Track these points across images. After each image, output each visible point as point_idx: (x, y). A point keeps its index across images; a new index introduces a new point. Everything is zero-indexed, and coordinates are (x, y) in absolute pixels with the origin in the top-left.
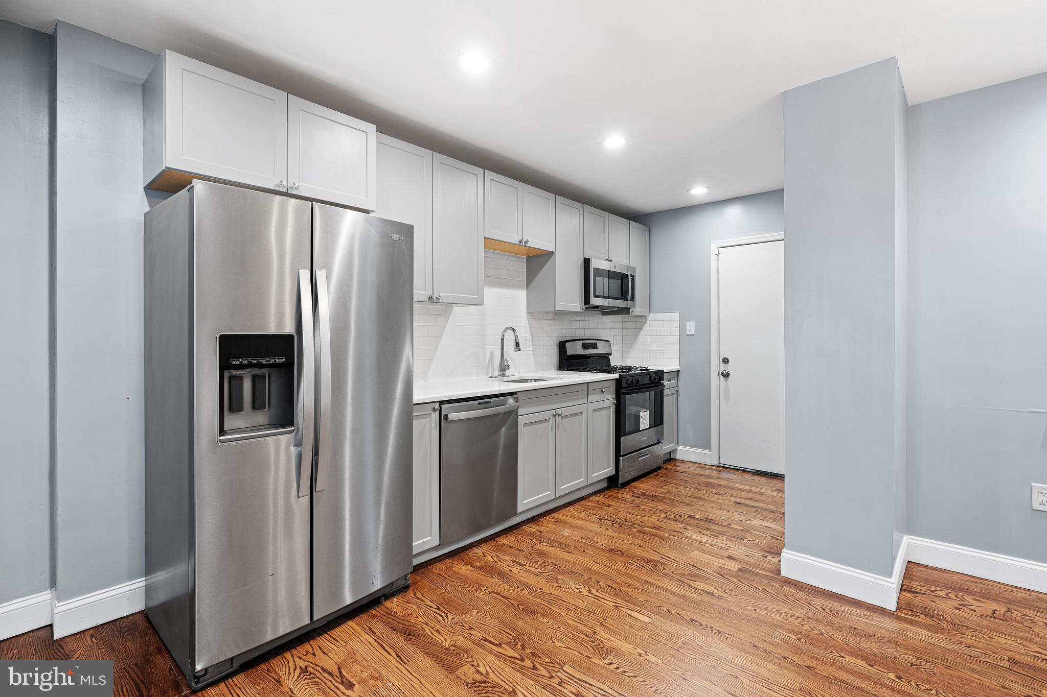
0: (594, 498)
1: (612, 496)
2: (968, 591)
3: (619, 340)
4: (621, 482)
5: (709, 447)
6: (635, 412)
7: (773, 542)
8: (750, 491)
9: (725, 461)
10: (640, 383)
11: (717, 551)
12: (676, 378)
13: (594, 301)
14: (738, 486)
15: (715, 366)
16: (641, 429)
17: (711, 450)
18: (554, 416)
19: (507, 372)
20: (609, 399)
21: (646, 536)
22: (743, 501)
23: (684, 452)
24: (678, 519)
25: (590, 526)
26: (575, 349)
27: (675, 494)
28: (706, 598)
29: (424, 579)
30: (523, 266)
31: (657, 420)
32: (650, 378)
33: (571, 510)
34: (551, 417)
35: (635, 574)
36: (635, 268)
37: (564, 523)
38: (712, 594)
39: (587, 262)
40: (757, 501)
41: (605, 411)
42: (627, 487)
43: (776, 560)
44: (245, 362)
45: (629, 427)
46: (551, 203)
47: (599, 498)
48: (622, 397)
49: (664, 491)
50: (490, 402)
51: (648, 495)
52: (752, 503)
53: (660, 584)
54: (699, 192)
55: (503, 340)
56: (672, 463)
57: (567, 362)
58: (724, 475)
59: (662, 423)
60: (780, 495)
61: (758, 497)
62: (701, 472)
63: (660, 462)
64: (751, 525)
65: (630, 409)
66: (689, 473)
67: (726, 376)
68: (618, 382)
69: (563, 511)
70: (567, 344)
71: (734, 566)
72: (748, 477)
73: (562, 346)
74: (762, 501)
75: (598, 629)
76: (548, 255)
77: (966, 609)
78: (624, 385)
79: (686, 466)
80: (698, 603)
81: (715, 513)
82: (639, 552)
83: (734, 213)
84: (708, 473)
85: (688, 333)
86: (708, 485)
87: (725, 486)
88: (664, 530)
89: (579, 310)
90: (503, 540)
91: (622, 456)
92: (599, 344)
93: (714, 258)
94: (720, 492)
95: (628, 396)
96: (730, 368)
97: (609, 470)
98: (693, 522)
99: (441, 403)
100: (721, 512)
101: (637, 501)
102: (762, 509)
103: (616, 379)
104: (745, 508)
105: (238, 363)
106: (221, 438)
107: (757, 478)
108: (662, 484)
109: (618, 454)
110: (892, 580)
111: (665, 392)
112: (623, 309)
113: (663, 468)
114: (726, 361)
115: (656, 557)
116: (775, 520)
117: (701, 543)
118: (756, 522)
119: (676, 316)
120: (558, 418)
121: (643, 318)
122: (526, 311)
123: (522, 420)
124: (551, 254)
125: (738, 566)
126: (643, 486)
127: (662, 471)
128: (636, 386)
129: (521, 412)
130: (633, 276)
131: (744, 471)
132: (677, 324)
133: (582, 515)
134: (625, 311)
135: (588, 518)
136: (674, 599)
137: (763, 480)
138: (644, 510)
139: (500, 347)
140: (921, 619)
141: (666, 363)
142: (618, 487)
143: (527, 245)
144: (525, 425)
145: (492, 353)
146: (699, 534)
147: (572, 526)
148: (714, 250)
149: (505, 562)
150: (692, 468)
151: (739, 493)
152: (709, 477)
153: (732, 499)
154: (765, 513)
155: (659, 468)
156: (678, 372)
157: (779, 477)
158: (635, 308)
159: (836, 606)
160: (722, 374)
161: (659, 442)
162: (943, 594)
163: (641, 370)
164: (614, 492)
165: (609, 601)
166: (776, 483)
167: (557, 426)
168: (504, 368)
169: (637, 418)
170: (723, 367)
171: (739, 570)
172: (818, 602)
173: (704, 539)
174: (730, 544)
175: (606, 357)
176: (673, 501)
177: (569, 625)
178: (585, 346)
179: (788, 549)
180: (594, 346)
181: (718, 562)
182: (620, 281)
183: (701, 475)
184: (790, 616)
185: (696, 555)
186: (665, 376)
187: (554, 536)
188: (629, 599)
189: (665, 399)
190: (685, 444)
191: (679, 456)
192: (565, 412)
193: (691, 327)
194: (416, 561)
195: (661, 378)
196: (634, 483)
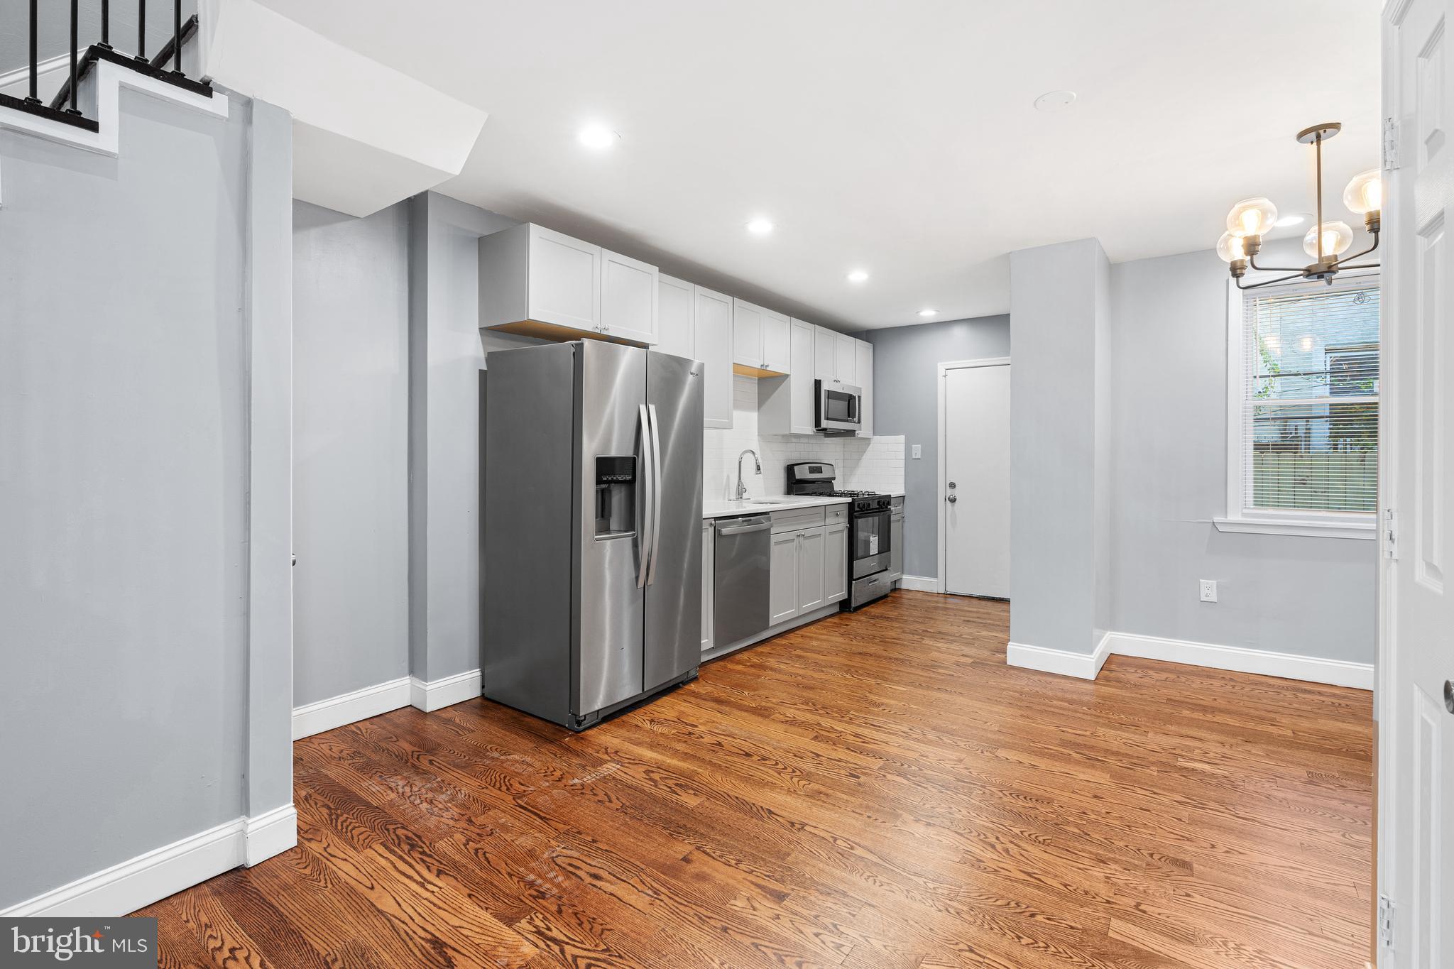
0: (829, 620)
1: (846, 618)
2: (1151, 668)
3: (841, 464)
4: (853, 605)
5: (936, 576)
6: (865, 537)
7: (999, 645)
8: (977, 612)
9: (951, 590)
10: (871, 508)
11: (952, 652)
12: (902, 504)
13: (824, 424)
14: (966, 608)
15: (942, 492)
16: (871, 554)
17: (937, 577)
18: (798, 536)
19: (745, 495)
20: (842, 523)
21: (889, 644)
22: (972, 619)
23: (911, 582)
24: (914, 632)
25: (833, 639)
26: (802, 473)
27: (907, 616)
28: (949, 678)
29: (706, 673)
30: (754, 388)
31: (885, 547)
32: (879, 502)
33: (812, 628)
34: (795, 537)
35: (887, 666)
36: (860, 389)
37: (811, 638)
38: (953, 675)
39: (818, 384)
40: (985, 619)
41: (839, 535)
42: (859, 611)
43: (1002, 656)
44: (610, 479)
45: (860, 553)
46: (788, 325)
47: (835, 620)
48: (855, 520)
49: (896, 613)
50: (750, 520)
51: (881, 617)
52: (980, 621)
53: (909, 671)
54: (928, 314)
55: (740, 462)
56: (897, 592)
57: (795, 485)
58: (951, 600)
59: (890, 550)
60: (1005, 614)
61: (985, 616)
62: (929, 598)
63: (887, 590)
64: (980, 635)
65: (861, 535)
66: (916, 599)
67: (953, 501)
68: (851, 505)
69: (805, 629)
70: (796, 468)
71: (969, 661)
72: (975, 602)
73: (790, 470)
74: (989, 619)
75: (868, 695)
76: (781, 378)
77: (1146, 678)
78: (857, 509)
79: (911, 594)
80: (942, 680)
81: (946, 628)
82: (885, 654)
83: (959, 333)
84: (936, 599)
85: (914, 457)
86: (936, 608)
87: (953, 609)
88: (904, 640)
89: (811, 433)
90: (759, 649)
91: (855, 580)
92: (824, 468)
93: (940, 380)
94: (949, 613)
95: (860, 520)
96: (957, 493)
97: (842, 594)
98: (928, 634)
99: (716, 519)
100: (952, 627)
101: (873, 621)
102: (990, 624)
103: (849, 503)
104: (974, 624)
105: (606, 479)
106: (596, 537)
107: (984, 603)
108: (893, 608)
109: (851, 578)
110: (1092, 656)
111: (893, 518)
112: (848, 431)
113: (890, 596)
114: (953, 486)
115: (901, 657)
116: (1002, 632)
117: (938, 647)
118: (984, 633)
119: (902, 438)
120: (801, 539)
121: (867, 441)
122: (757, 434)
123: (774, 539)
124: (787, 376)
125: (972, 660)
126: (874, 610)
127: (889, 599)
128: (867, 510)
129: (773, 531)
130: (859, 397)
131: (971, 597)
132: (902, 447)
133: (824, 632)
134: (851, 433)
135: (831, 634)
136: (923, 679)
137: (989, 604)
138: (881, 627)
139: (738, 470)
140: (1113, 683)
141: (894, 488)
142: (851, 611)
143: (768, 369)
144: (777, 543)
145: (728, 477)
146: (935, 642)
147: (817, 639)
148: (941, 371)
149: (772, 662)
150: (919, 596)
151: (968, 614)
152: (937, 602)
153: (962, 618)
154: (992, 627)
155: (886, 596)
156: (904, 497)
157: (1005, 601)
158: (861, 430)
159: (1050, 679)
160: (949, 498)
161: (886, 570)
162: (1132, 671)
163: (868, 495)
164: (846, 615)
165: (871, 681)
166: (1004, 606)
167: (800, 547)
168: (741, 491)
169: (867, 543)
170: (949, 492)
171: (973, 662)
172: (1037, 677)
173: (939, 645)
174: (963, 647)
175: (829, 482)
176: (906, 621)
177: (844, 693)
178: (812, 470)
179: (1012, 642)
180: (819, 470)
181: (955, 658)
182: (847, 403)
183: (929, 601)
184: (1014, 684)
185: (934, 655)
186: (893, 501)
187: (807, 647)
188: (886, 680)
189: (892, 524)
190: (911, 573)
191: (904, 586)
192: (808, 533)
193: (917, 451)
194: (704, 658)
195: (889, 504)
196: (865, 609)
